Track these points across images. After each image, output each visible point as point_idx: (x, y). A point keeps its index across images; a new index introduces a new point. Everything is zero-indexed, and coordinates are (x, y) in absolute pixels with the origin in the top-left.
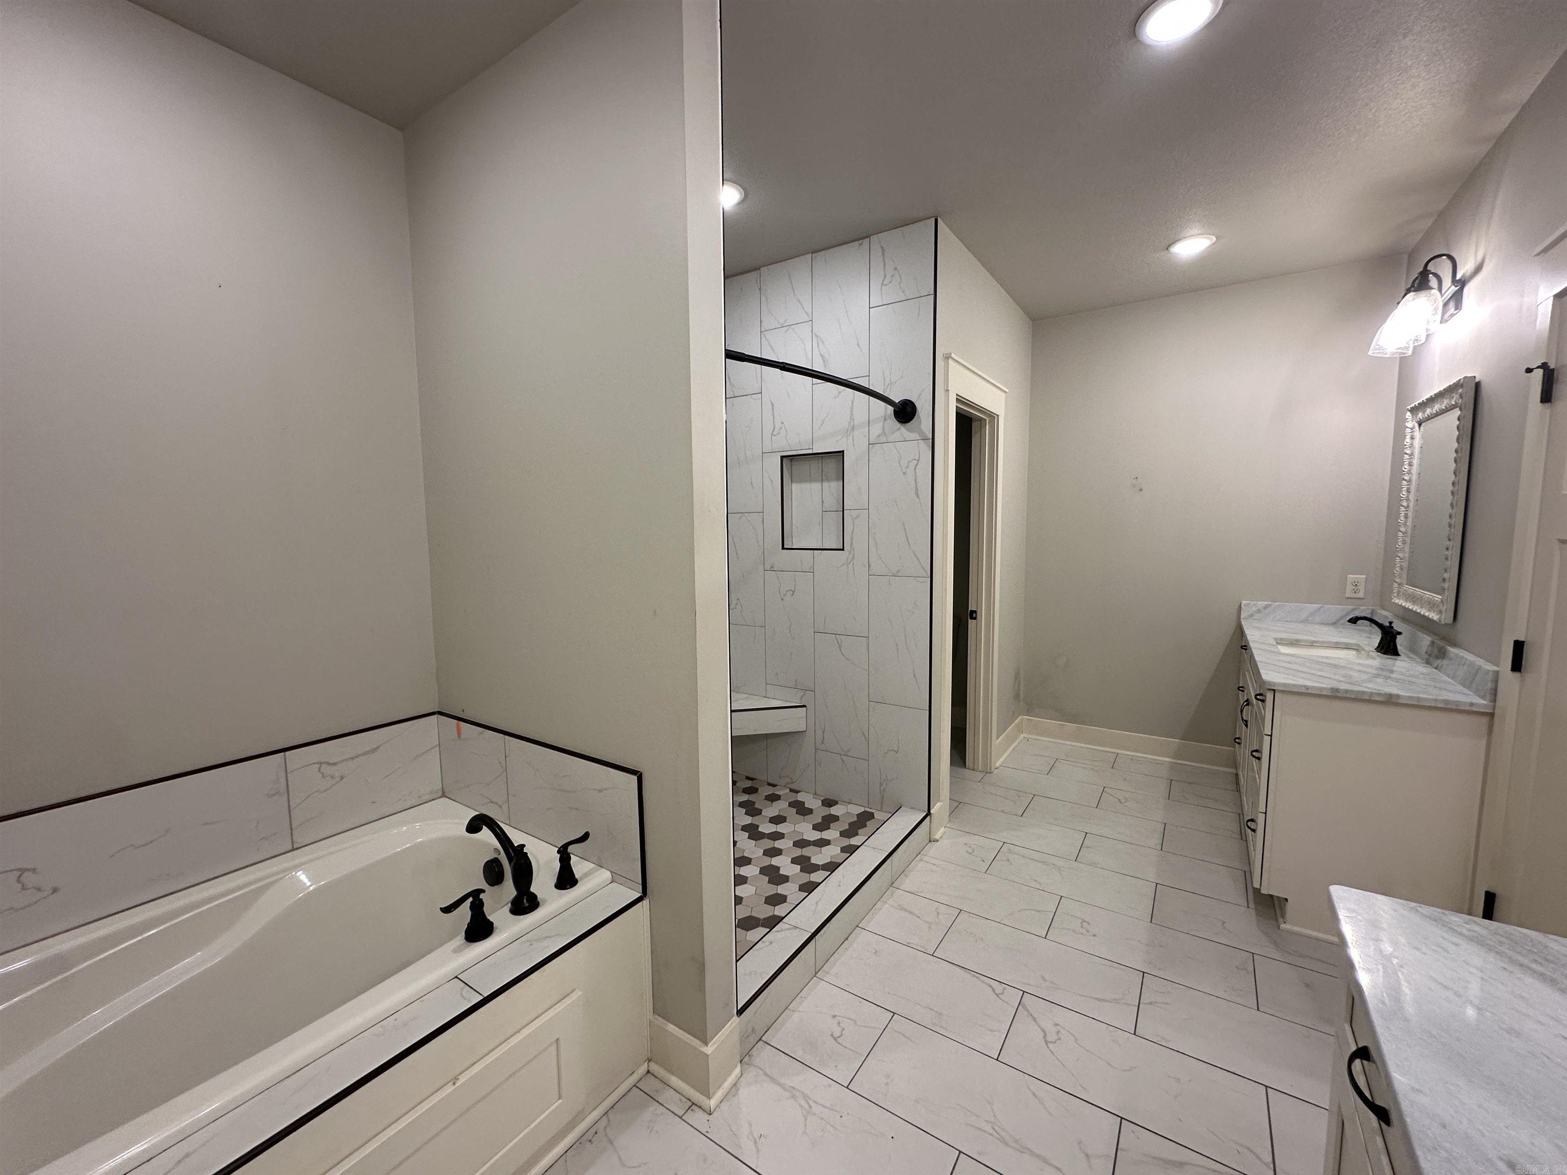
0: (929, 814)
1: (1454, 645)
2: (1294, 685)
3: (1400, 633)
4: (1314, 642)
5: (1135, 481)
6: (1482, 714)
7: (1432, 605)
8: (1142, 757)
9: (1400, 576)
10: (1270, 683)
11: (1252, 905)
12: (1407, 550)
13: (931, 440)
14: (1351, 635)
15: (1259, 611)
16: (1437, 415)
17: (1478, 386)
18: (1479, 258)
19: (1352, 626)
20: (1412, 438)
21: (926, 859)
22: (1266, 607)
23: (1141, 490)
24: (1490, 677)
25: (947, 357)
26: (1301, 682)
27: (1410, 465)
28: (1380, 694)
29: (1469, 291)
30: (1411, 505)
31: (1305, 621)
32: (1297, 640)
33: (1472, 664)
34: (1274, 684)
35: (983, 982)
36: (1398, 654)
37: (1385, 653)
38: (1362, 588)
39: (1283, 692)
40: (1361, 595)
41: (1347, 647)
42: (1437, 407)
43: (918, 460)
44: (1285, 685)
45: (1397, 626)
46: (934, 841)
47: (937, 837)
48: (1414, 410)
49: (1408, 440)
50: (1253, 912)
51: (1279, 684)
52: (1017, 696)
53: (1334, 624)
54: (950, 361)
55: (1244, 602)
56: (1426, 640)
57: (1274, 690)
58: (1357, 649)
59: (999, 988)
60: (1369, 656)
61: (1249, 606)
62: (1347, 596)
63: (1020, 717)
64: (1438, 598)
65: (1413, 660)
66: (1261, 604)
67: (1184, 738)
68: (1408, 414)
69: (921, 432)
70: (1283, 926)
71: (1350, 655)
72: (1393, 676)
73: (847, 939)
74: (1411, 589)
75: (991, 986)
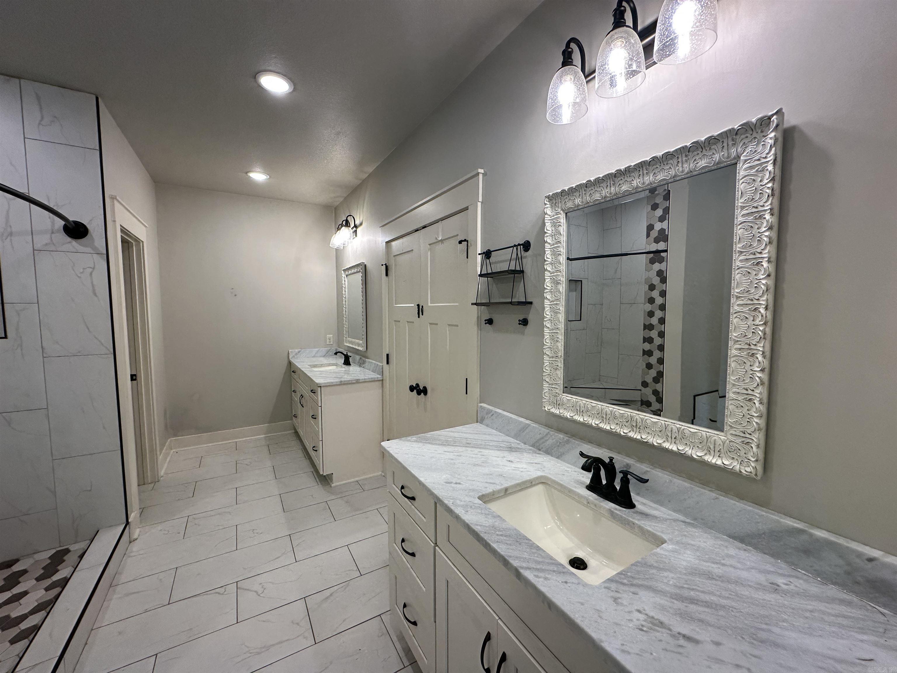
0: (127, 523)
1: (368, 358)
2: (328, 383)
3: (351, 357)
4: (322, 364)
5: (232, 290)
6: (379, 380)
7: (359, 345)
8: (249, 439)
9: (346, 335)
10: (319, 384)
11: (319, 483)
12: (347, 324)
13: (105, 255)
14: (333, 360)
15: (296, 354)
16: (353, 274)
17: (365, 265)
18: (361, 220)
19: (335, 356)
20: (345, 281)
21: (132, 554)
22: (299, 352)
23: (235, 295)
24: (381, 368)
25: (113, 198)
26: (329, 381)
27: (345, 291)
28: (354, 380)
29: (359, 230)
30: (347, 307)
31: (314, 357)
32: (316, 365)
33: (375, 364)
34: (321, 384)
35: (210, 594)
36: (350, 365)
37: (347, 365)
38: (332, 340)
39: (324, 386)
40: (332, 343)
41: (333, 365)
42: (353, 271)
43: (94, 268)
44: (325, 383)
45: (349, 354)
46: (134, 541)
47: (136, 536)
48: (344, 270)
49: (343, 282)
50: (320, 485)
51: (323, 383)
52: (166, 426)
53: (324, 356)
54: (115, 202)
55: (290, 351)
56: (358, 357)
57: (321, 386)
58: (336, 365)
59: (221, 590)
60: (342, 367)
61: (293, 352)
62: (327, 344)
63: (169, 440)
64: (361, 342)
65: (355, 366)
66: (297, 350)
67: (269, 422)
68: (343, 272)
69: (95, 248)
70: (332, 485)
71: (334, 367)
72: (350, 372)
73: (86, 644)
74: (350, 339)
75: (217, 593)
